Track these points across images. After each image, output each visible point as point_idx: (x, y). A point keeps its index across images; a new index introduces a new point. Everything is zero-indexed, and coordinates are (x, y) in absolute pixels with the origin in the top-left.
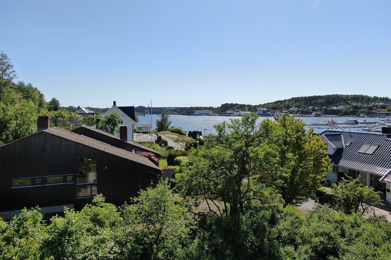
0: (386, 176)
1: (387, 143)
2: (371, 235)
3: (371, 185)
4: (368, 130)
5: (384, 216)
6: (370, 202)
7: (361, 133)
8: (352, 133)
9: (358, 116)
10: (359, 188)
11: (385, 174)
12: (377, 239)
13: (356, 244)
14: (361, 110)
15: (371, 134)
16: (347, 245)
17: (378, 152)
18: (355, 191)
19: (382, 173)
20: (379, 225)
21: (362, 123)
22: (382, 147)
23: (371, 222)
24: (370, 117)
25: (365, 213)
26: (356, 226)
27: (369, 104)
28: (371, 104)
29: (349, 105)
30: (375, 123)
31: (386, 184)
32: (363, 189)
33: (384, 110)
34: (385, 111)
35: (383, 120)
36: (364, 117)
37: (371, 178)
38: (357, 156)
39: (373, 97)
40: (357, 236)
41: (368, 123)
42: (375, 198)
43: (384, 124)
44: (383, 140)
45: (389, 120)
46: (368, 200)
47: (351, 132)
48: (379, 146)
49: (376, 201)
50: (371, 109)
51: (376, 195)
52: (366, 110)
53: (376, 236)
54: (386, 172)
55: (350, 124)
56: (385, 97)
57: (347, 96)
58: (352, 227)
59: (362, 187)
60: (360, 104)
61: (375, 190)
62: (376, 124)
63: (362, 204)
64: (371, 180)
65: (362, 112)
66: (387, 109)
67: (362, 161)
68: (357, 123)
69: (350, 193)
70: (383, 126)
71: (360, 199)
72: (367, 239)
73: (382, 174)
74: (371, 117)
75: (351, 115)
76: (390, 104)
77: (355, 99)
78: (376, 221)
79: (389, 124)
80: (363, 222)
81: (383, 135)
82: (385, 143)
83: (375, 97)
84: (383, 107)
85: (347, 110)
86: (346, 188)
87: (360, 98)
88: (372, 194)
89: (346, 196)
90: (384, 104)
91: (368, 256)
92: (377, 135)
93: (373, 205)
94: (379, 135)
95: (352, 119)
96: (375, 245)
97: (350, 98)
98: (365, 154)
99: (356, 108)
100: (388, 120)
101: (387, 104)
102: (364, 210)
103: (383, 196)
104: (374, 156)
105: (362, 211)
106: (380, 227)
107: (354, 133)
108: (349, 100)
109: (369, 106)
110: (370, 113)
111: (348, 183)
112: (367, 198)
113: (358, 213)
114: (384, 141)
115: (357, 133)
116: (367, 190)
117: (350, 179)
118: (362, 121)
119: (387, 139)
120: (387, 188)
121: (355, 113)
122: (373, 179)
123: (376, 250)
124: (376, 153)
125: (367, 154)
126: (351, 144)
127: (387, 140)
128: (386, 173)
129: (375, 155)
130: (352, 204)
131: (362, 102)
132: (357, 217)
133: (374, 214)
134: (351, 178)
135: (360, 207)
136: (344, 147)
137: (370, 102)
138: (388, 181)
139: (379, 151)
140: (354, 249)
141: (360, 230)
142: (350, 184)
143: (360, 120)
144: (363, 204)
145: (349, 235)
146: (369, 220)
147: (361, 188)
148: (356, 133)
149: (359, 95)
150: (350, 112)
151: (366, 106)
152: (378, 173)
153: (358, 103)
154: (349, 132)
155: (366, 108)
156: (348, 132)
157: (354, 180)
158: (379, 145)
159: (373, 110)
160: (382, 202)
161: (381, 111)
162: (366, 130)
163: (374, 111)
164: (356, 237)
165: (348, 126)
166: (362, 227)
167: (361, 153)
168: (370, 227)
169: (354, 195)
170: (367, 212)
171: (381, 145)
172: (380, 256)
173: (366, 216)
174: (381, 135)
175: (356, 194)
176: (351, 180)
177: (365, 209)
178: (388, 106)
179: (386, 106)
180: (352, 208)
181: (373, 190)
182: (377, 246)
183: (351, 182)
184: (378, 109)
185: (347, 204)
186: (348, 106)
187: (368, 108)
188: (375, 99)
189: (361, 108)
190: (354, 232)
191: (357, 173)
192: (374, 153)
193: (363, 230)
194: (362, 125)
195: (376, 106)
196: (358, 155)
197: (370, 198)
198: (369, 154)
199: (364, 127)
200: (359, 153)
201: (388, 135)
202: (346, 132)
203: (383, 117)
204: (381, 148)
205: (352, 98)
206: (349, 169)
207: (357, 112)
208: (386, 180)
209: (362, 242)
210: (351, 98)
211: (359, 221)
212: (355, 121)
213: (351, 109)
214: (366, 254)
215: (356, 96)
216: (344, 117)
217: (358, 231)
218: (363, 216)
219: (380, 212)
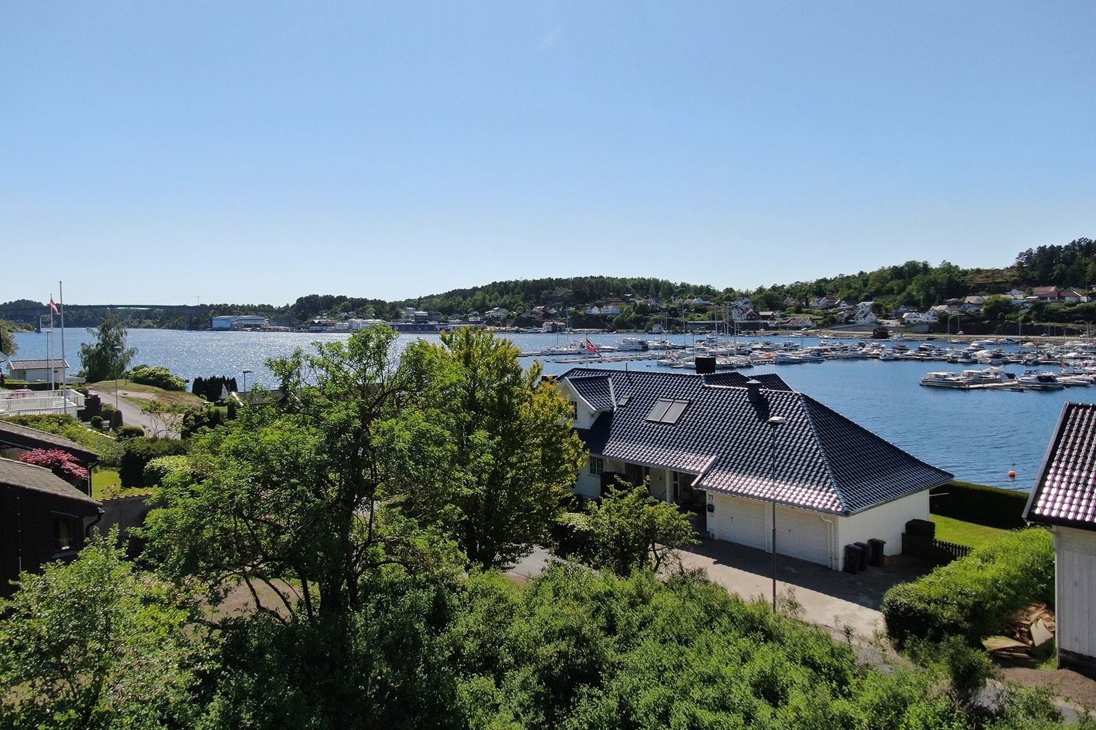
0: (704, 475)
1: (707, 395)
2: (674, 619)
3: (675, 498)
4: (671, 365)
5: (700, 571)
6: (671, 539)
7: (655, 374)
8: (633, 372)
9: (649, 331)
10: (646, 507)
11: (702, 471)
12: (687, 625)
13: (639, 645)
14: (656, 317)
15: (673, 375)
16: (622, 652)
17: (687, 417)
18: (638, 517)
19: (697, 467)
20: (690, 593)
21: (656, 348)
22: (696, 404)
23: (672, 588)
24: (673, 333)
25: (661, 568)
26: (641, 602)
27: (670, 301)
28: (676, 303)
29: (628, 302)
30: (684, 348)
31: (705, 492)
32: (656, 509)
33: (702, 316)
34: (704, 319)
35: (701, 341)
36: (660, 333)
37: (676, 482)
38: (643, 430)
39: (679, 284)
40: (643, 625)
41: (670, 349)
42: (681, 530)
43: (703, 350)
44: (698, 387)
45: (713, 341)
46: (666, 535)
47: (630, 372)
48: (690, 404)
49: (683, 535)
50: (676, 315)
51: (684, 521)
52: (664, 316)
53: (683, 619)
54: (705, 464)
55: (630, 350)
56: (705, 284)
57: (624, 280)
58: (632, 605)
59: (652, 504)
60: (651, 302)
61: (681, 511)
62: (687, 351)
63: (653, 546)
64: (675, 486)
65: (657, 321)
66: (710, 313)
67: (655, 442)
68: (645, 348)
69: (628, 522)
70: (701, 356)
71: (650, 534)
72: (663, 631)
73: (697, 469)
74: (676, 332)
75: (632, 328)
76: (714, 301)
77: (642, 288)
78: (684, 583)
79: (713, 350)
80: (656, 590)
81: (697, 377)
82: (703, 394)
83: (683, 285)
84: (701, 310)
85: (624, 316)
86: (618, 511)
87: (652, 285)
88: (676, 519)
89: (619, 530)
90: (702, 302)
91: (665, 670)
92: (685, 376)
93: (677, 547)
94: (690, 376)
95: (633, 338)
96: (680, 642)
97: (630, 287)
98: (660, 423)
99: (643, 310)
100: (711, 340)
101: (708, 302)
102: (658, 559)
103: (700, 523)
104: (681, 428)
105: (654, 564)
106: (692, 597)
107: (636, 373)
108: (628, 291)
109: (671, 306)
110: (674, 323)
111: (622, 497)
112: (664, 530)
113: (647, 569)
114: (700, 391)
115: (647, 373)
116: (665, 512)
117: (625, 488)
118: (656, 344)
119: (707, 386)
120: (708, 501)
121: (642, 324)
122: (678, 483)
123: (681, 654)
124: (685, 421)
125: (665, 424)
126: (630, 400)
127: (706, 388)
128: (705, 467)
129: (683, 424)
130: (632, 549)
131: (656, 296)
132: (644, 578)
133: (681, 567)
134: (628, 484)
135: (651, 554)
136: (615, 409)
137: (672, 297)
138: (710, 484)
139: (690, 414)
140: (636, 658)
141: (648, 611)
142: (626, 500)
143: (652, 341)
144: (658, 546)
145: (625, 626)
146: (669, 586)
147: (653, 508)
148: (643, 373)
149: (649, 280)
150: (630, 321)
151: (664, 306)
152: (688, 468)
153: (648, 298)
154: (626, 372)
155: (664, 310)
156: (623, 372)
157: (636, 490)
158: (690, 400)
159: (681, 316)
160: (696, 537)
161: (696, 318)
162: (666, 365)
163: (682, 319)
164: (640, 630)
165: (627, 355)
166: (654, 602)
167: (653, 422)
168: (669, 601)
169: (637, 526)
170: (666, 565)
171: (694, 400)
172: (691, 667)
173: (663, 575)
174: (693, 376)
175: (640, 524)
176: (630, 491)
177: (662, 557)
178: (712, 307)
179: (708, 307)
180: (634, 559)
181: (678, 510)
182: (686, 643)
183: (630, 495)
184: (691, 315)
185: (622, 550)
186: (626, 307)
187: (670, 313)
188: (685, 288)
189: (655, 312)
190: (636, 618)
191: (643, 470)
192: (679, 419)
193: (656, 608)
194: (656, 353)
195: (686, 306)
196: (646, 427)
197: (670, 530)
198: (669, 424)
199: (662, 359)
200: (647, 421)
201: (708, 376)
202: (619, 372)
203: (701, 334)
204: (694, 407)
205: (634, 286)
206: (627, 464)
207: (646, 321)
208: (705, 484)
209: (654, 639)
210: (632, 286)
211: (646, 588)
212: (641, 343)
213: (633, 314)
214: (661, 666)
215: (642, 281)
216: (617, 333)
217: (646, 613)
218: (657, 576)
219: (692, 561)
